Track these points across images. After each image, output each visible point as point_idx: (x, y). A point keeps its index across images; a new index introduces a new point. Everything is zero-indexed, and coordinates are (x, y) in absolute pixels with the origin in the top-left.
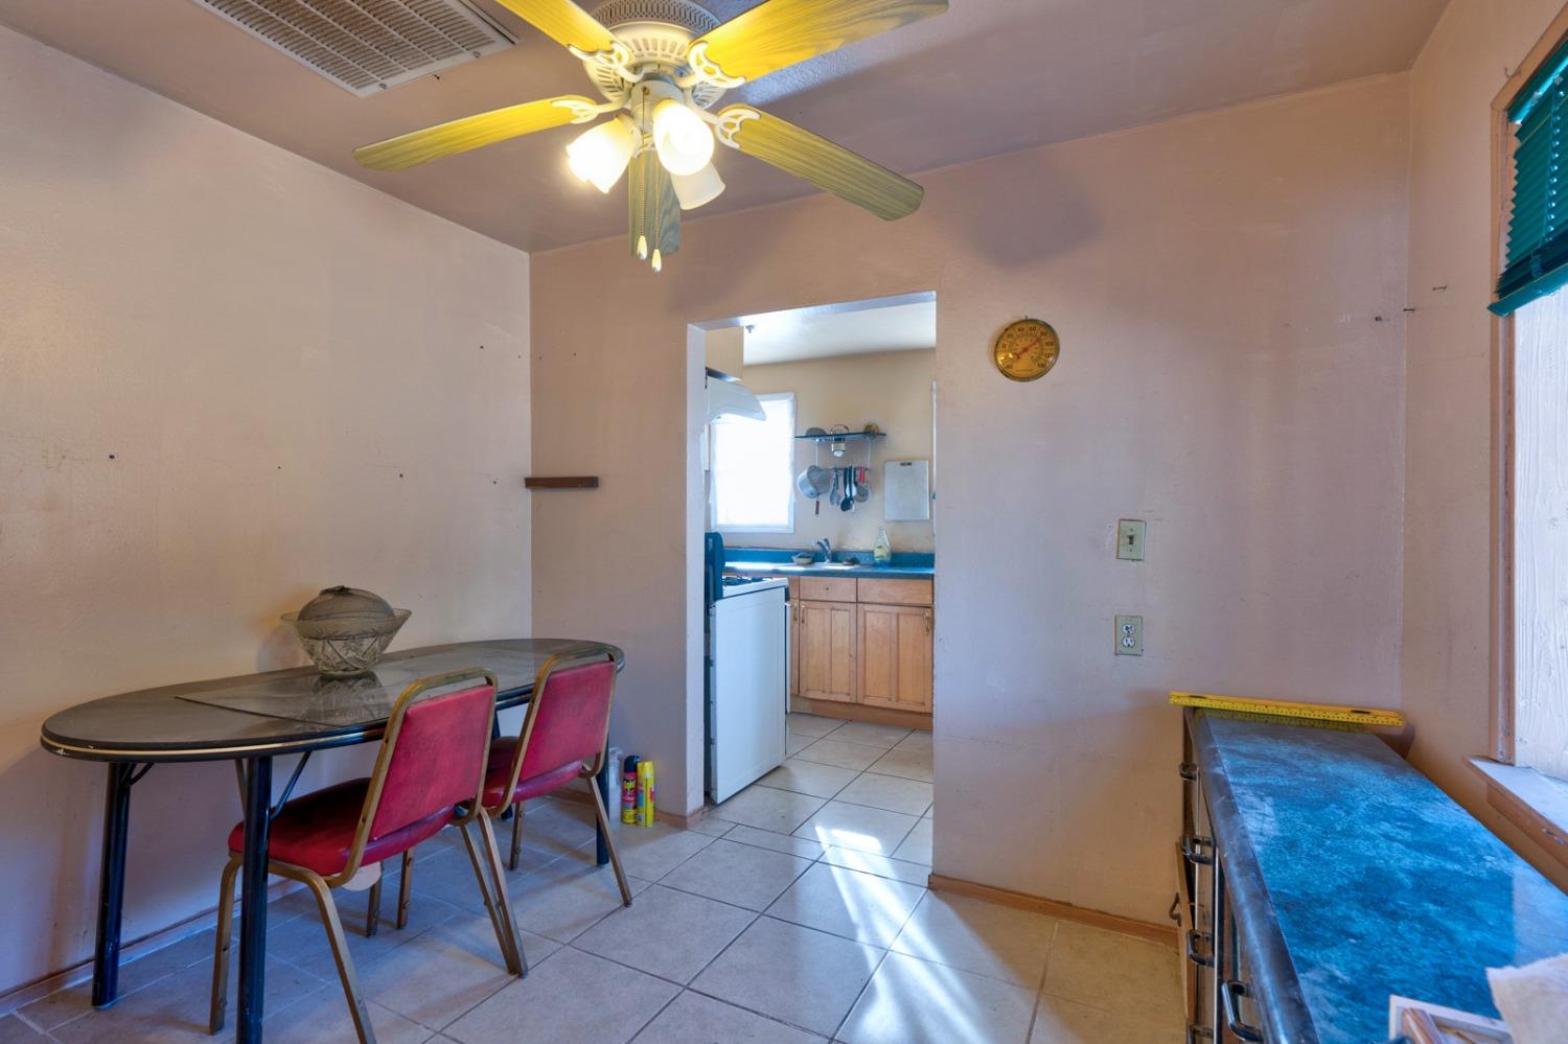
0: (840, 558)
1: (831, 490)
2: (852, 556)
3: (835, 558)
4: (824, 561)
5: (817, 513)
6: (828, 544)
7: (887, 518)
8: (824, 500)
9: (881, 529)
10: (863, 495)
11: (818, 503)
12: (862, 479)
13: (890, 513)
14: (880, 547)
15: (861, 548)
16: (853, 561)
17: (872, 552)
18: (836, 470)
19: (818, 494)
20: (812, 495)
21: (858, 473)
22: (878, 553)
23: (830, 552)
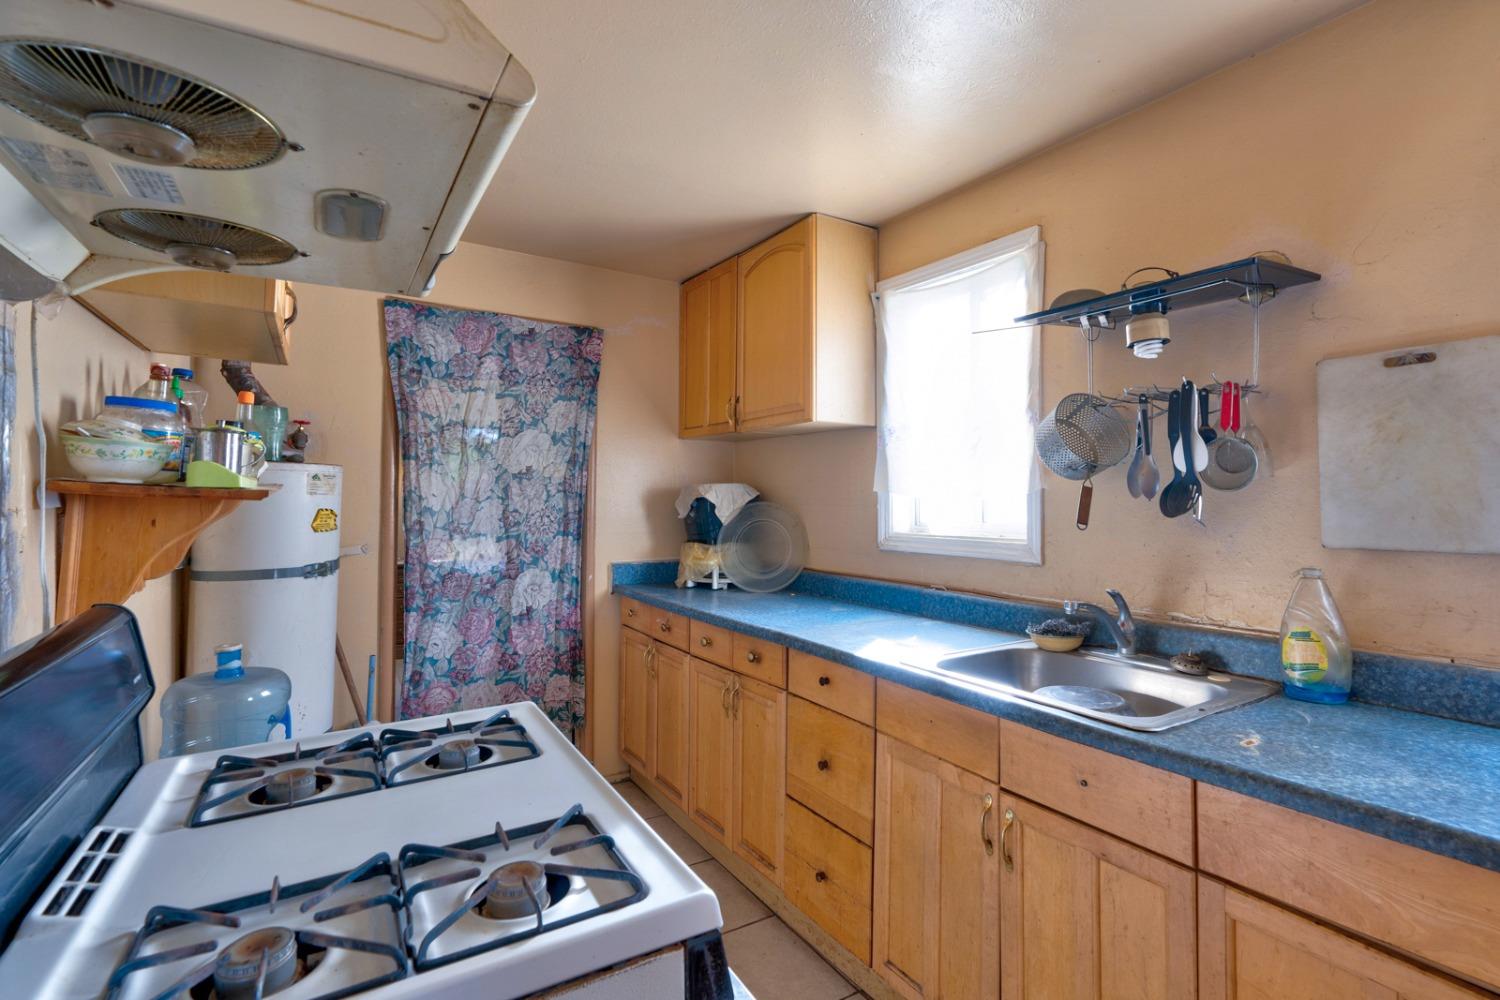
0: (1164, 645)
1: (1130, 459)
2: (1202, 644)
3: (1149, 645)
4: (1113, 648)
5: (1083, 518)
6: (1124, 607)
7: (1332, 540)
8: (1109, 487)
9: (1306, 575)
10: (1234, 470)
11: (1087, 493)
12: (1231, 416)
13: (1340, 525)
14: (1305, 636)
15: (1236, 623)
16: (1205, 664)
17: (1274, 642)
18: (1144, 399)
19: (1092, 468)
20: (1071, 471)
21: (1215, 402)
22: (1294, 654)
23: (1131, 627)
